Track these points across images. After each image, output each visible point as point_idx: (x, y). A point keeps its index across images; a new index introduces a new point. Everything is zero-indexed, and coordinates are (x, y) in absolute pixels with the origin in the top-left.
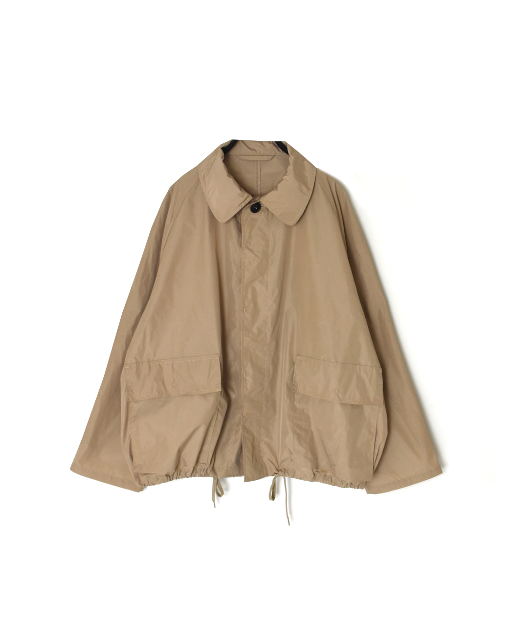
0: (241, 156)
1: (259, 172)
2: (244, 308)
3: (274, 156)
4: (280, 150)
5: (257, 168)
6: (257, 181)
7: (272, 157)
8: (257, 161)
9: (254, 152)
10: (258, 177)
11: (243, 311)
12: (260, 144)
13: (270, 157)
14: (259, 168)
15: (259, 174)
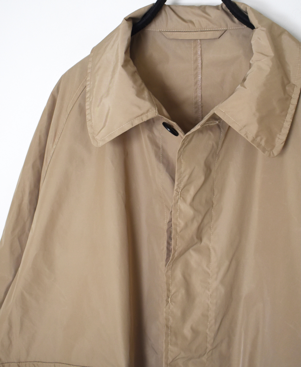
0: (168, 33)
1: (200, 59)
2: (168, 297)
3: (225, 31)
4: (236, 20)
5: (196, 53)
6: (196, 76)
7: (221, 33)
8: (195, 40)
9: (190, 25)
10: (196, 69)
11: (167, 302)
12: (199, 12)
13: (218, 34)
14: (199, 53)
15: (200, 62)
